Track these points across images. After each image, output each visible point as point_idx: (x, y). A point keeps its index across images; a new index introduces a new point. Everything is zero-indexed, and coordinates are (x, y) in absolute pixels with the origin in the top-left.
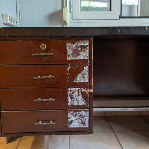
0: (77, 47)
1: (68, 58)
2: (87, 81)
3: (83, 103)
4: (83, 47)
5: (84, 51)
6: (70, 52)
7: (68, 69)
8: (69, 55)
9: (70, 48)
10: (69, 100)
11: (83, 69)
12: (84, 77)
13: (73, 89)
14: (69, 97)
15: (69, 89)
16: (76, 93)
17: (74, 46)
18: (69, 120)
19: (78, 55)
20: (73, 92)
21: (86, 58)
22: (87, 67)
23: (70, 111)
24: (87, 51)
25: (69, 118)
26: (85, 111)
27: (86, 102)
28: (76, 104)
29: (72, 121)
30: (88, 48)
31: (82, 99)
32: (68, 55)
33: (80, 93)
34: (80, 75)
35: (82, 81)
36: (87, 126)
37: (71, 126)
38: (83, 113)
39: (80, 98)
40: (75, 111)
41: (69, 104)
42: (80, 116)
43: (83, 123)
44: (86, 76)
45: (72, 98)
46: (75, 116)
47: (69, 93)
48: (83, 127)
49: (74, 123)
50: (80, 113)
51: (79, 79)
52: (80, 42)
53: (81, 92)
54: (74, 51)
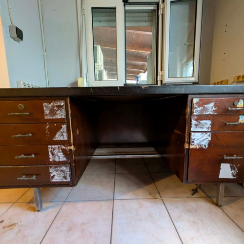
0: (53, 107)
1: (46, 118)
2: (66, 139)
3: (65, 159)
4: (59, 107)
5: (61, 110)
6: (47, 112)
7: (47, 127)
8: (47, 115)
9: (47, 107)
10: (51, 156)
11: (62, 127)
12: (63, 135)
13: (53, 146)
14: (50, 154)
15: (49, 146)
16: (57, 150)
17: (50, 106)
18: (52, 175)
19: (55, 114)
20: (54, 149)
21: (63, 117)
22: (65, 126)
23: (51, 167)
24: (64, 110)
25: (51, 173)
26: (66, 167)
27: (67, 158)
28: (57, 160)
29: (54, 176)
30: (64, 107)
31: (63, 156)
32: (45, 114)
33: (60, 150)
34: (59, 133)
35: (61, 138)
36: (69, 180)
37: (53, 180)
38: (64, 168)
39: (61, 154)
40: (57, 167)
41: (51, 160)
42: (62, 171)
43: (65, 177)
44: (65, 134)
45: (53, 154)
46: (57, 171)
47: (50, 150)
48: (65, 181)
49: (56, 177)
50: (61, 168)
51: (58, 137)
52: (56, 102)
53: (62, 149)
54: (51, 110)
